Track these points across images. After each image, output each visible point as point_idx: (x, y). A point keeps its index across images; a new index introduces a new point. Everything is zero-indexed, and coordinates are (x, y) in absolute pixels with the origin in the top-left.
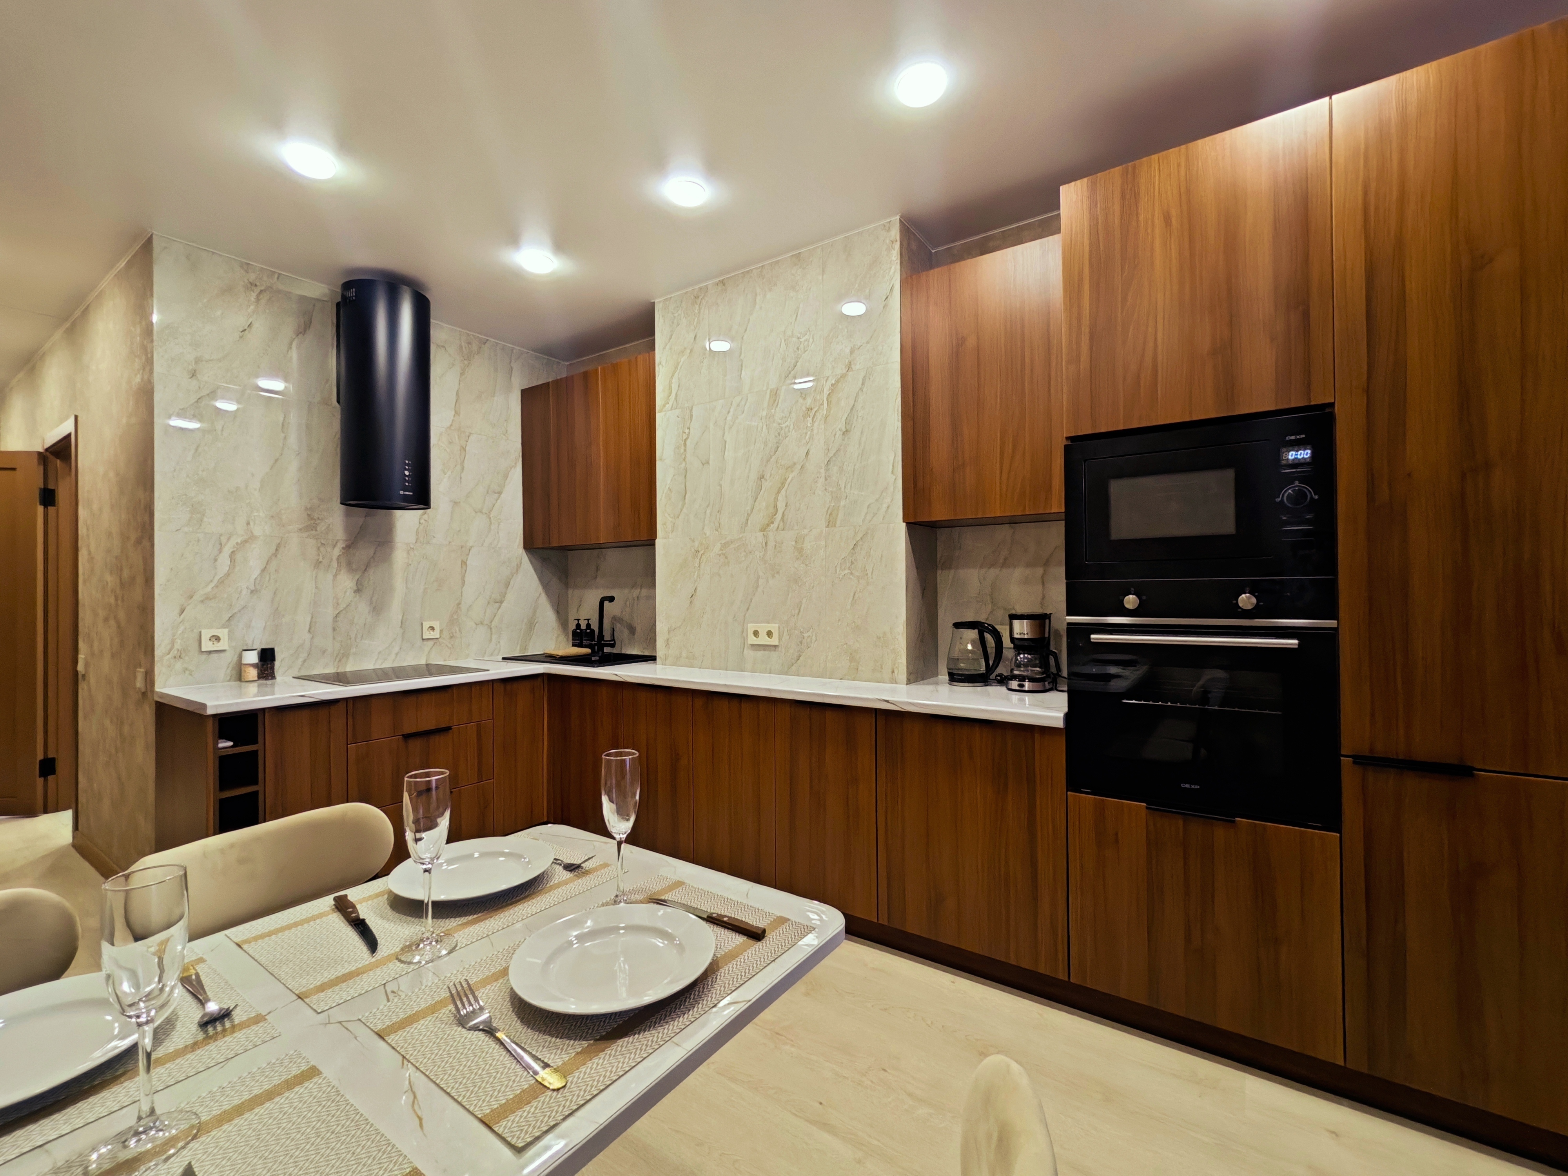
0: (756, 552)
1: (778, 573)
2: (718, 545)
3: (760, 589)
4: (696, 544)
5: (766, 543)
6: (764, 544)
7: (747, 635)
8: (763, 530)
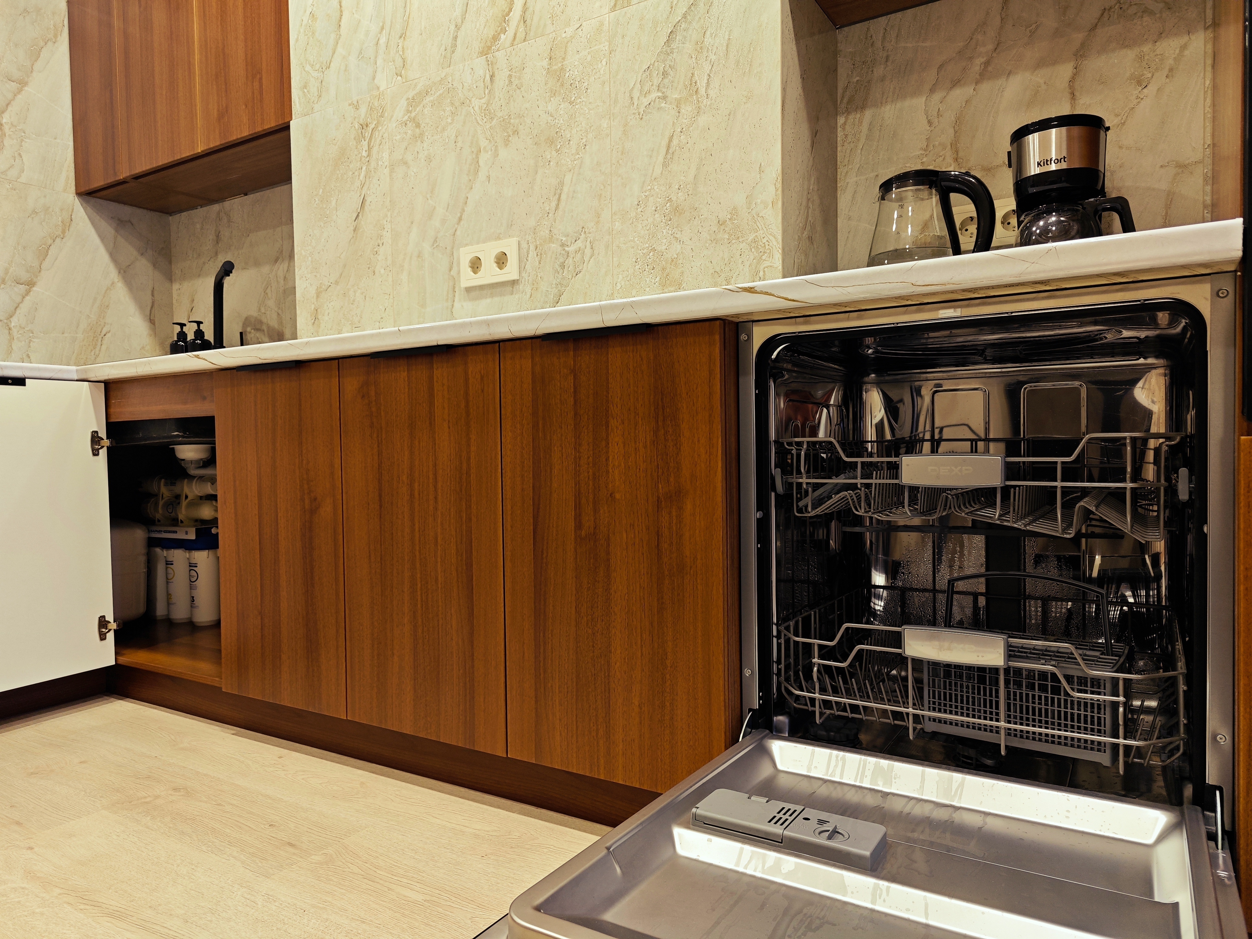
0: (473, 100)
1: (516, 132)
2: (403, 103)
3: (482, 175)
4: (363, 110)
5: (492, 77)
6: (488, 78)
7: (459, 272)
8: (486, 51)
